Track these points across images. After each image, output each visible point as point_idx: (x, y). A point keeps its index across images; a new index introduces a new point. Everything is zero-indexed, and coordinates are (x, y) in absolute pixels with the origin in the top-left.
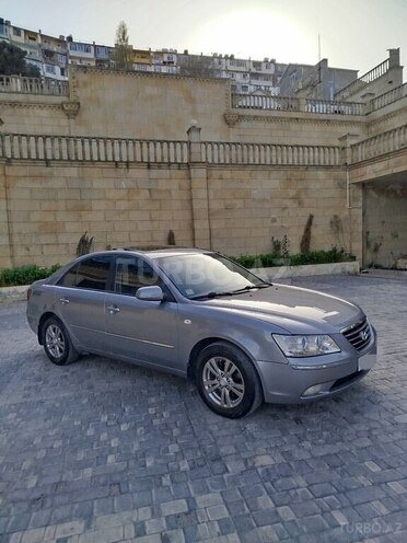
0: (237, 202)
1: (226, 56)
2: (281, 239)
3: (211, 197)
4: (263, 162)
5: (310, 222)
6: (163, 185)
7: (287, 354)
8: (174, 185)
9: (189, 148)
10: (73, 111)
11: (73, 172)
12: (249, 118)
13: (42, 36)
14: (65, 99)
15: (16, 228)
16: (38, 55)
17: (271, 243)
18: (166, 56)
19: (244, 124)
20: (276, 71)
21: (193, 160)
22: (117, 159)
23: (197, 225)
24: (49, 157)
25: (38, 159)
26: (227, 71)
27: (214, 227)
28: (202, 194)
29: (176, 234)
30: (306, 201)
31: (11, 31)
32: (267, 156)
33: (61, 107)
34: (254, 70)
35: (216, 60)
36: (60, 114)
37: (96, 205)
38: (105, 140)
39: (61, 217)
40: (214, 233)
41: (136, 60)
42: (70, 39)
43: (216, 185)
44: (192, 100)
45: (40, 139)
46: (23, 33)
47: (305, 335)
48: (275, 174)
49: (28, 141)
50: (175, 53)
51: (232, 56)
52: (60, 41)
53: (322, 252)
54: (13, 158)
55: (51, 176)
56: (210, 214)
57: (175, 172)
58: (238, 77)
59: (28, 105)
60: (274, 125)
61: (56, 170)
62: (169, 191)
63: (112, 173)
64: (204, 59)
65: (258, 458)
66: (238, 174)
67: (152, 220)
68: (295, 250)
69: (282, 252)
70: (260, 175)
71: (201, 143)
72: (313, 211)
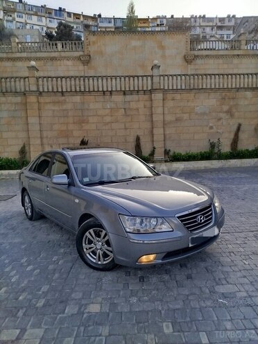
0: (185, 115)
1: (200, 16)
2: (216, 141)
3: (166, 112)
4: (204, 87)
5: (238, 129)
6: (133, 105)
7: (128, 230)
8: (141, 105)
9: (152, 80)
10: (86, 60)
11: (78, 99)
12: (202, 57)
13: (84, 16)
14: (81, 53)
15: (45, 134)
16: (81, 28)
17: (209, 144)
18: (159, 20)
19: (199, 61)
20: (235, 23)
21: (154, 88)
22: (105, 89)
23: (155, 131)
24: (64, 90)
25: (57, 92)
26: (200, 26)
27: (167, 132)
28: (160, 110)
29: (141, 138)
30: (236, 114)
31: (66, 15)
32: (208, 82)
33: (79, 58)
34: (219, 24)
35: (193, 20)
36: (79, 63)
37: (91, 119)
38: (102, 77)
39: (71, 127)
40: (167, 137)
41: (140, 25)
42: (100, 16)
43: (170, 104)
44: (162, 47)
45: (59, 79)
46: (72, 15)
47: (143, 217)
48: (213, 95)
49: (52, 81)
50: (165, 17)
51: (204, 16)
52: (94, 18)
53: (247, 150)
54: (43, 91)
55: (64, 102)
56: (165, 124)
57: (141, 97)
58: (208, 30)
59: (61, 58)
60: (221, 61)
61: (68, 98)
62: (138, 109)
63: (101, 98)
64: (184, 20)
65: (92, 305)
66: (185, 95)
67: (126, 129)
68: (226, 148)
69: (216, 150)
70: (202, 96)
71: (160, 76)
72: (240, 121)
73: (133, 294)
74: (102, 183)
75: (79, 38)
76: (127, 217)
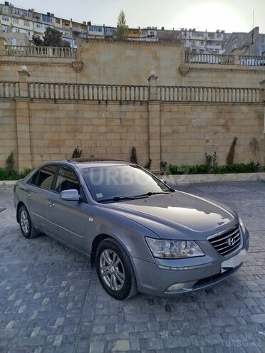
0: (181, 127)
1: (190, 30)
2: (212, 154)
3: (163, 124)
4: (201, 100)
5: (234, 143)
6: (129, 115)
7: (156, 255)
8: (137, 116)
9: (149, 91)
10: (79, 68)
11: (71, 107)
12: (196, 70)
13: (72, 22)
14: (74, 60)
15: (35, 143)
16: (70, 35)
17: (205, 157)
18: (149, 32)
19: (193, 74)
20: (224, 39)
21: (151, 99)
22: (100, 98)
23: (152, 143)
24: (57, 97)
25: (50, 99)
26: (190, 40)
27: (164, 144)
28: (156, 122)
29: (137, 149)
30: (233, 128)
31: (54, 20)
32: (205, 96)
33: (71, 65)
34: (209, 39)
35: (183, 33)
36: (71, 70)
37: (85, 129)
38: (98, 86)
39: (63, 136)
40: (164, 149)
41: (130, 35)
42: (89, 23)
43: (167, 116)
44: (156, 58)
45: (52, 85)
46: (61, 21)
47: (173, 240)
48: (209, 108)
49: (44, 87)
50: (155, 29)
51: (194, 30)
52: (83, 26)
53: (243, 164)
54: (35, 98)
55: (58, 110)
56: (161, 136)
57: (138, 107)
58: (198, 44)
59: (53, 64)
60: (214, 75)
61: (61, 106)
62: (134, 120)
63: (96, 108)
64: (175, 33)
66: (182, 108)
67: (121, 140)
68: (222, 162)
69: (212, 164)
70: (199, 109)
71: (157, 87)
72: (236, 135)
73: (163, 326)
74: (117, 200)
75: (68, 45)
76: (154, 240)
